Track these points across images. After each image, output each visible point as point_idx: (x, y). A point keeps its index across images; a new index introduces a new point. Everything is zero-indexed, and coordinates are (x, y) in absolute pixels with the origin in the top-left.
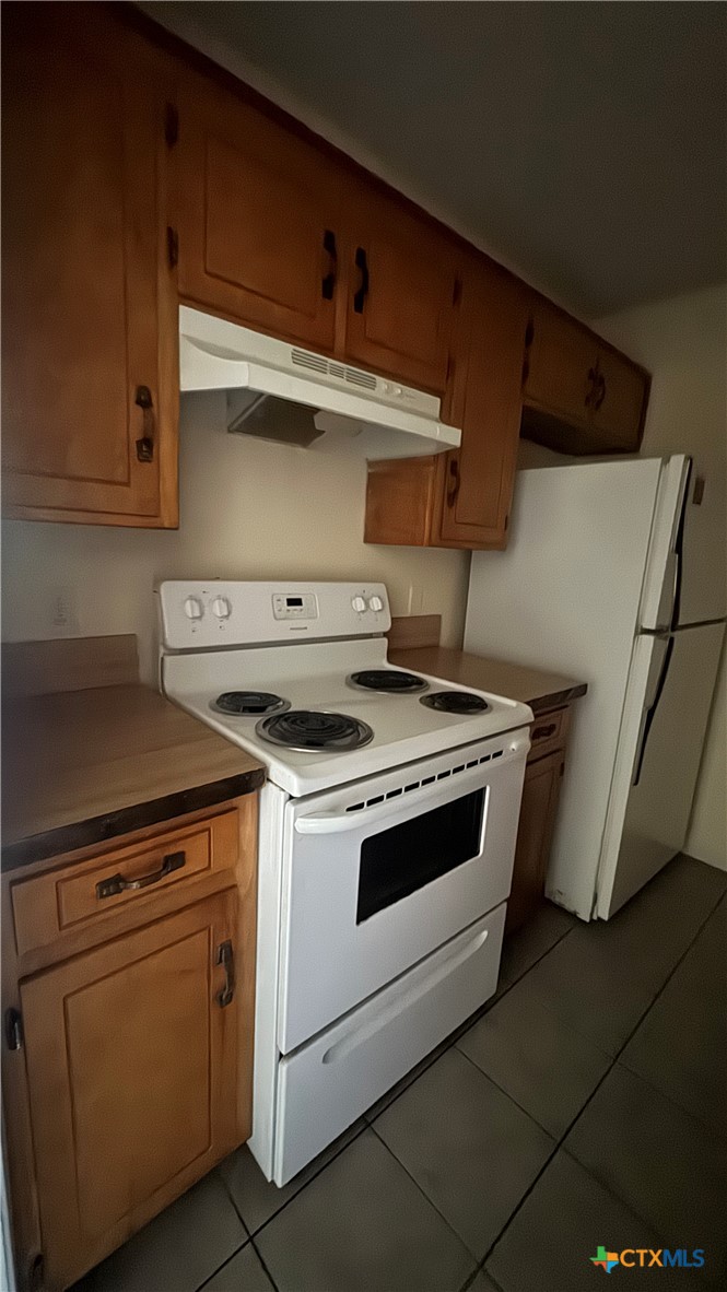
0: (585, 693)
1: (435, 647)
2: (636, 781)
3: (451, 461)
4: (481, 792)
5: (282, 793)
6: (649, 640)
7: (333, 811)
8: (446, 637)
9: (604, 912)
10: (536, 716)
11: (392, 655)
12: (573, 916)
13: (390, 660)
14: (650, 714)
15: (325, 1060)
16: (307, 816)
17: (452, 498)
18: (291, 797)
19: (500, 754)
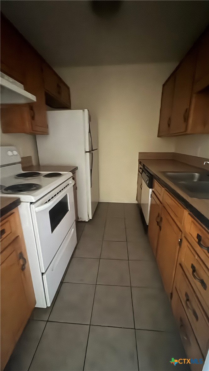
0: (77, 169)
1: (32, 166)
2: (91, 187)
3: (31, 106)
4: (66, 195)
5: (28, 203)
6: (88, 153)
7: (42, 204)
8: (34, 163)
9: (91, 218)
10: (73, 174)
11: (24, 169)
12: (85, 222)
13: (23, 170)
14: (91, 170)
15: (52, 270)
16: (38, 206)
17: (33, 118)
18: (31, 203)
19: (68, 185)
